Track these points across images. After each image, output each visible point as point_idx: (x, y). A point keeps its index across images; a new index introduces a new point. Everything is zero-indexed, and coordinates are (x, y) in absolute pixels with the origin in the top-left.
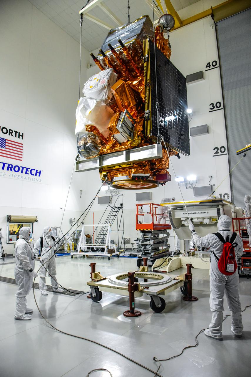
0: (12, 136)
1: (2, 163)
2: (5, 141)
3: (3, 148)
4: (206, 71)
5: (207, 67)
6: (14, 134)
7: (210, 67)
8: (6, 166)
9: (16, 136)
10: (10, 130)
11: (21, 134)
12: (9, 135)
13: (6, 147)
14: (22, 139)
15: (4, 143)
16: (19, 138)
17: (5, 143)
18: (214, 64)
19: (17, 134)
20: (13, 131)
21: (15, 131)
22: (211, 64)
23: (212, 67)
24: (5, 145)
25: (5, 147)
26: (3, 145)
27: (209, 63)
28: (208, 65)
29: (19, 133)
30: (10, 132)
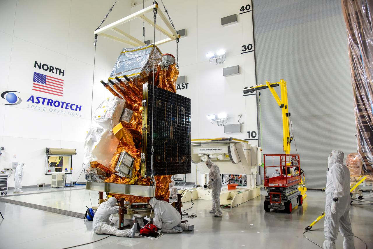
0: (53, 72)
1: (42, 98)
2: (46, 77)
3: (44, 83)
4: (240, 14)
5: (241, 10)
6: (55, 70)
7: (243, 11)
9: (56, 73)
10: (51, 67)
11: (62, 71)
12: (50, 71)
13: (47, 83)
14: (63, 75)
15: (44, 80)
16: (60, 74)
17: (46, 79)
18: (248, 7)
19: (58, 71)
20: (54, 68)
21: (55, 68)
22: (245, 8)
23: (245, 11)
24: (46, 81)
25: (45, 83)
26: (44, 81)
27: (243, 7)
28: (242, 9)
29: (60, 70)
30: (51, 69)
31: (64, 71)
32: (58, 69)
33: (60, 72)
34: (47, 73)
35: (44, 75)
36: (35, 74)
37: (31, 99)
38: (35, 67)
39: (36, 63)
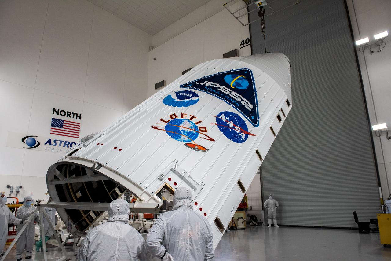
0: (70, 117)
1: (59, 141)
2: (63, 122)
3: (61, 128)
4: (240, 48)
5: (241, 45)
6: (72, 115)
7: (243, 45)
8: (63, 143)
10: (68, 112)
11: (79, 115)
12: (67, 116)
13: (64, 127)
14: (80, 119)
15: (61, 124)
16: (77, 118)
17: (63, 123)
18: (247, 41)
19: (75, 115)
20: (71, 113)
21: (72, 113)
22: (245, 42)
23: (245, 45)
24: (63, 125)
25: (62, 127)
26: (61, 126)
27: (243, 41)
29: (77, 114)
30: (68, 114)
31: (80, 115)
32: (75, 114)
33: (77, 116)
34: (65, 118)
35: (62, 120)
36: (53, 120)
37: (49, 142)
38: (53, 113)
39: (54, 110)
